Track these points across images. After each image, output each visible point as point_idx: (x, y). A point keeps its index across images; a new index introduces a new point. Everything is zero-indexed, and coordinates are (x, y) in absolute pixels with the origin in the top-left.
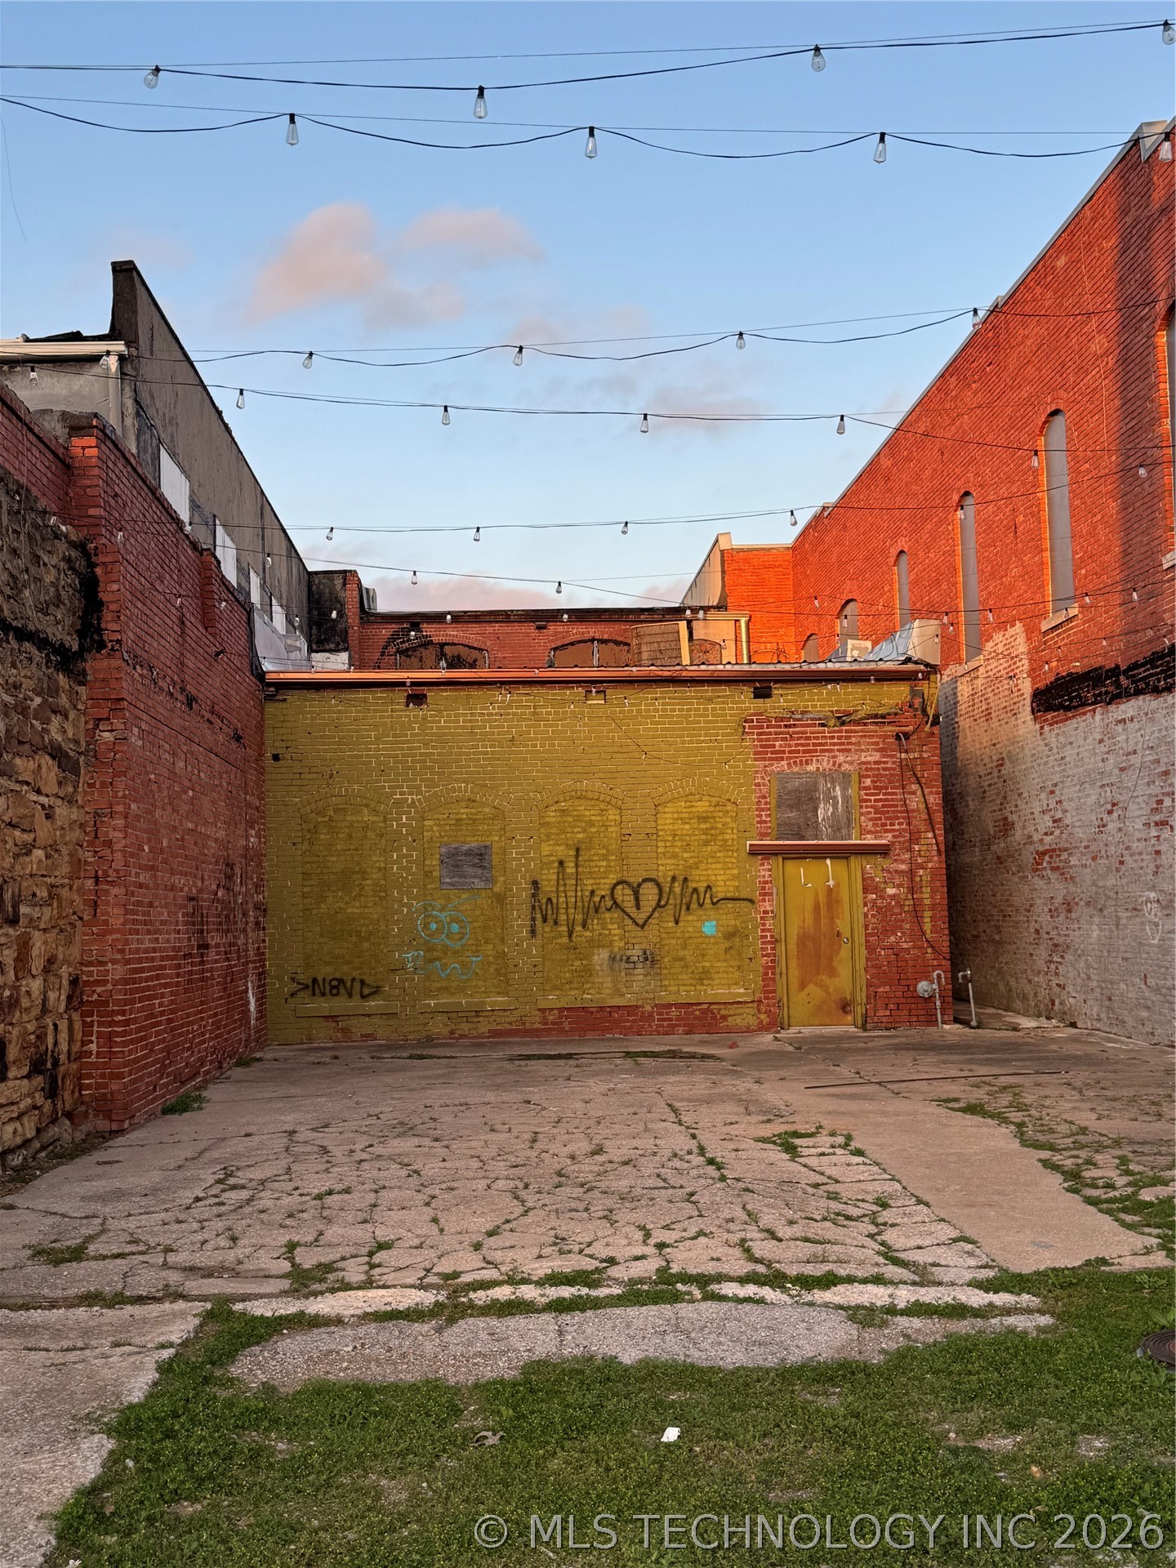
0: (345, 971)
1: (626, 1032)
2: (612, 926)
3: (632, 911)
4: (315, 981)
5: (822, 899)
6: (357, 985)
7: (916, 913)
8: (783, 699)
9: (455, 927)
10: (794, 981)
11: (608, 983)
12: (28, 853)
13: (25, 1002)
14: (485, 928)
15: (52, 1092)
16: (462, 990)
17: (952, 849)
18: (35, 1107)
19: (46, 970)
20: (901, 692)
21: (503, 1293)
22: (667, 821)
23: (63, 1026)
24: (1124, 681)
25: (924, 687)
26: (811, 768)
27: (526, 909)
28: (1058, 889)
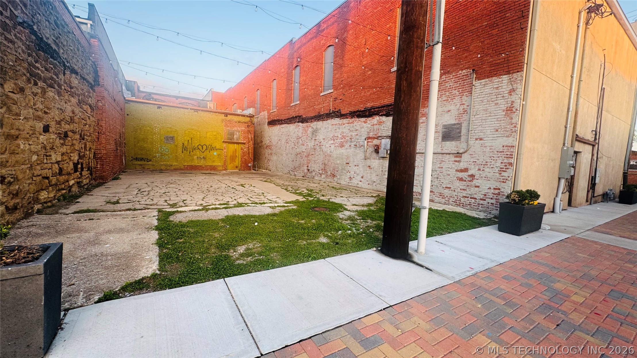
0: (144, 157)
1: (199, 170)
2: (198, 152)
3: (201, 150)
4: (137, 158)
5: (234, 150)
6: (146, 160)
7: (249, 154)
8: (230, 117)
9: (167, 150)
10: (229, 163)
11: (196, 162)
12: (86, 126)
13: (86, 156)
14: (173, 151)
15: (91, 174)
16: (168, 161)
17: (254, 144)
18: (89, 177)
19: (89, 150)
20: (249, 119)
21: (213, 206)
22: (208, 135)
23: (93, 161)
24: (283, 122)
25: (252, 118)
26: (234, 129)
27: (181, 148)
28: (270, 151)
